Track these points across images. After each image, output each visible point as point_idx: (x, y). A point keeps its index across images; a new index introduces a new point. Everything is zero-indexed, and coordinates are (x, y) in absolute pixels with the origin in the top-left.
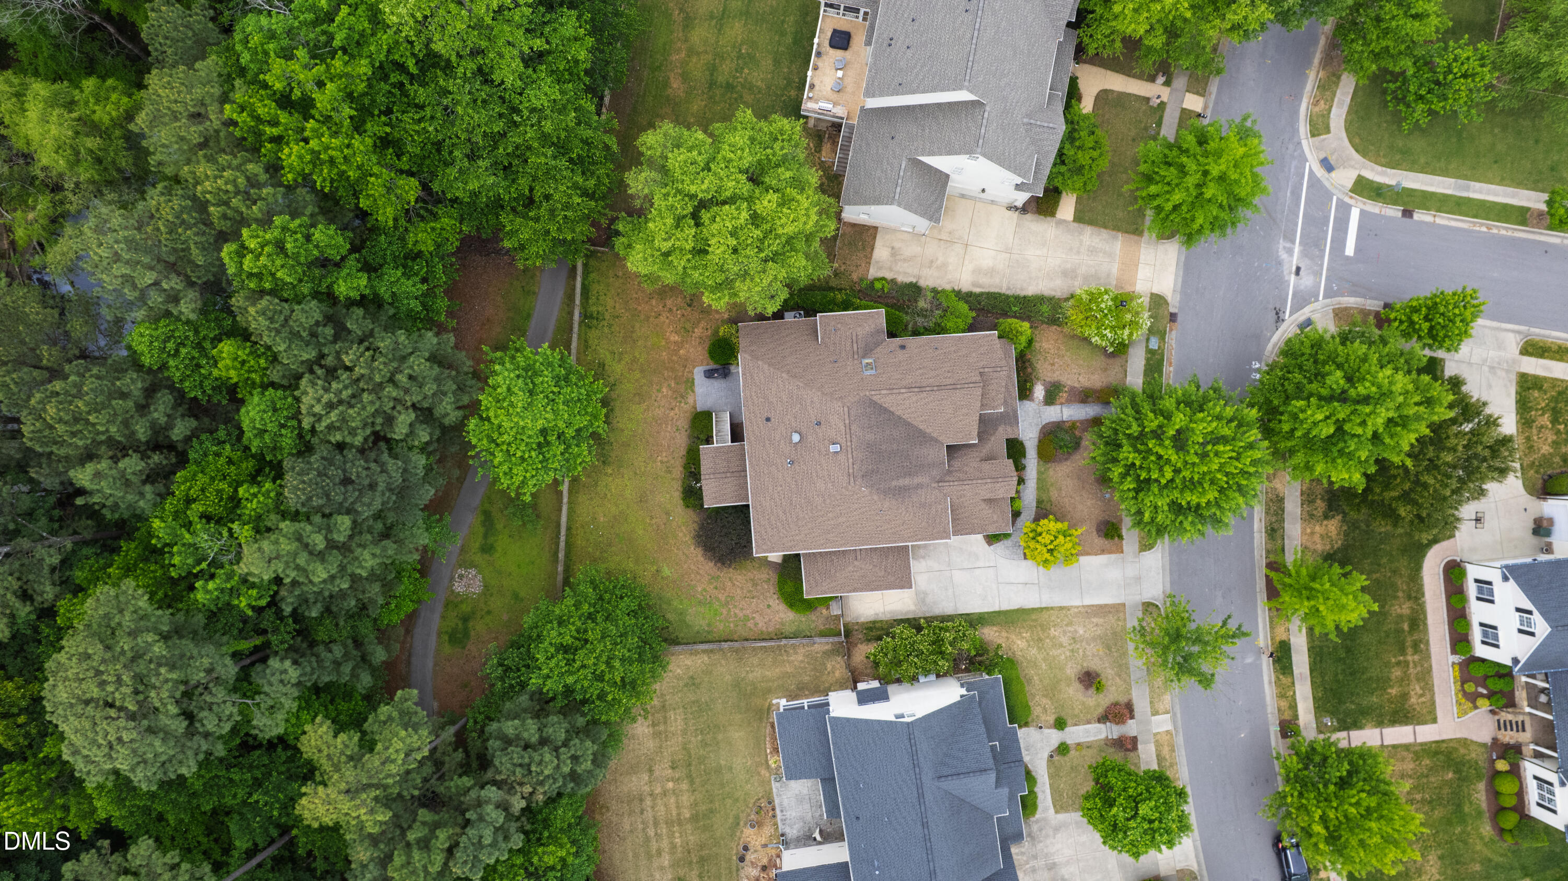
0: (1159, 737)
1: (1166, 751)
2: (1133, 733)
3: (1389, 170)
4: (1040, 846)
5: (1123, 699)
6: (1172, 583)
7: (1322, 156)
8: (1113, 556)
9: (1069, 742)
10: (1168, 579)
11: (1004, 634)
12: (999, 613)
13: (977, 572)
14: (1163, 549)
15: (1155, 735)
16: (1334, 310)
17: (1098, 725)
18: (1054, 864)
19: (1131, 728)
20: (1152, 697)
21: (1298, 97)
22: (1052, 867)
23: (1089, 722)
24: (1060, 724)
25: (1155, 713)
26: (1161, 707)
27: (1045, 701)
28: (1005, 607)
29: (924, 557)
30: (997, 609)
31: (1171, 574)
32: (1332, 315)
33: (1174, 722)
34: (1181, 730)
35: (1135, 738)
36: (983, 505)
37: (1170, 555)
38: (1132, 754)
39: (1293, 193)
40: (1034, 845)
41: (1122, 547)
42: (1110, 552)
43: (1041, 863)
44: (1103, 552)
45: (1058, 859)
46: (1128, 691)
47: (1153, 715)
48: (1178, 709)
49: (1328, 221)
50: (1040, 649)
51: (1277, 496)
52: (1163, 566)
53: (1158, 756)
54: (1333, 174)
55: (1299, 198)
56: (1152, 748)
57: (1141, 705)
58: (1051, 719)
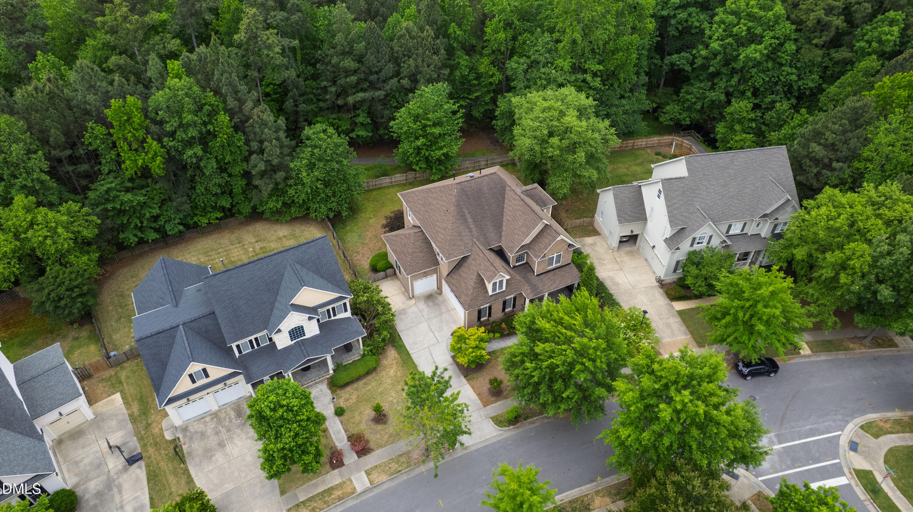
0: (348, 483)
1: (338, 493)
2: (346, 461)
3: (898, 492)
4: (239, 431)
5: (372, 445)
6: (477, 450)
7: (856, 440)
8: (479, 402)
9: (327, 423)
10: (479, 446)
11: (394, 362)
12: (408, 354)
13: (431, 334)
14: (501, 435)
15: (350, 480)
16: (760, 492)
17: (346, 438)
18: (225, 446)
19: (350, 458)
20: (380, 466)
21: (875, 410)
22: (221, 445)
23: (346, 431)
24: (339, 412)
25: (368, 473)
26: (374, 476)
27: (354, 397)
28: (414, 356)
29: (428, 306)
30: (410, 352)
31: (484, 447)
32: (755, 492)
33: (364, 492)
34: (359, 501)
35: (343, 465)
36: (474, 277)
37: (499, 441)
38: (328, 466)
39: (811, 429)
40: (239, 426)
41: (487, 405)
42: (481, 399)
43: (224, 435)
44: (479, 395)
45: (229, 448)
46: (380, 446)
47: (366, 472)
48: (377, 491)
49: (818, 463)
50: (393, 384)
51: (589, 505)
52: (488, 439)
53: (332, 488)
54: (852, 453)
55: (814, 435)
56: (338, 481)
57: (371, 460)
58: (342, 404)
